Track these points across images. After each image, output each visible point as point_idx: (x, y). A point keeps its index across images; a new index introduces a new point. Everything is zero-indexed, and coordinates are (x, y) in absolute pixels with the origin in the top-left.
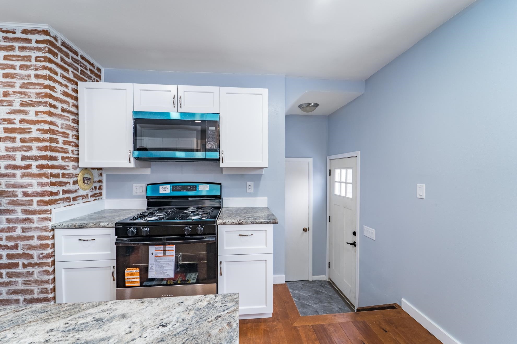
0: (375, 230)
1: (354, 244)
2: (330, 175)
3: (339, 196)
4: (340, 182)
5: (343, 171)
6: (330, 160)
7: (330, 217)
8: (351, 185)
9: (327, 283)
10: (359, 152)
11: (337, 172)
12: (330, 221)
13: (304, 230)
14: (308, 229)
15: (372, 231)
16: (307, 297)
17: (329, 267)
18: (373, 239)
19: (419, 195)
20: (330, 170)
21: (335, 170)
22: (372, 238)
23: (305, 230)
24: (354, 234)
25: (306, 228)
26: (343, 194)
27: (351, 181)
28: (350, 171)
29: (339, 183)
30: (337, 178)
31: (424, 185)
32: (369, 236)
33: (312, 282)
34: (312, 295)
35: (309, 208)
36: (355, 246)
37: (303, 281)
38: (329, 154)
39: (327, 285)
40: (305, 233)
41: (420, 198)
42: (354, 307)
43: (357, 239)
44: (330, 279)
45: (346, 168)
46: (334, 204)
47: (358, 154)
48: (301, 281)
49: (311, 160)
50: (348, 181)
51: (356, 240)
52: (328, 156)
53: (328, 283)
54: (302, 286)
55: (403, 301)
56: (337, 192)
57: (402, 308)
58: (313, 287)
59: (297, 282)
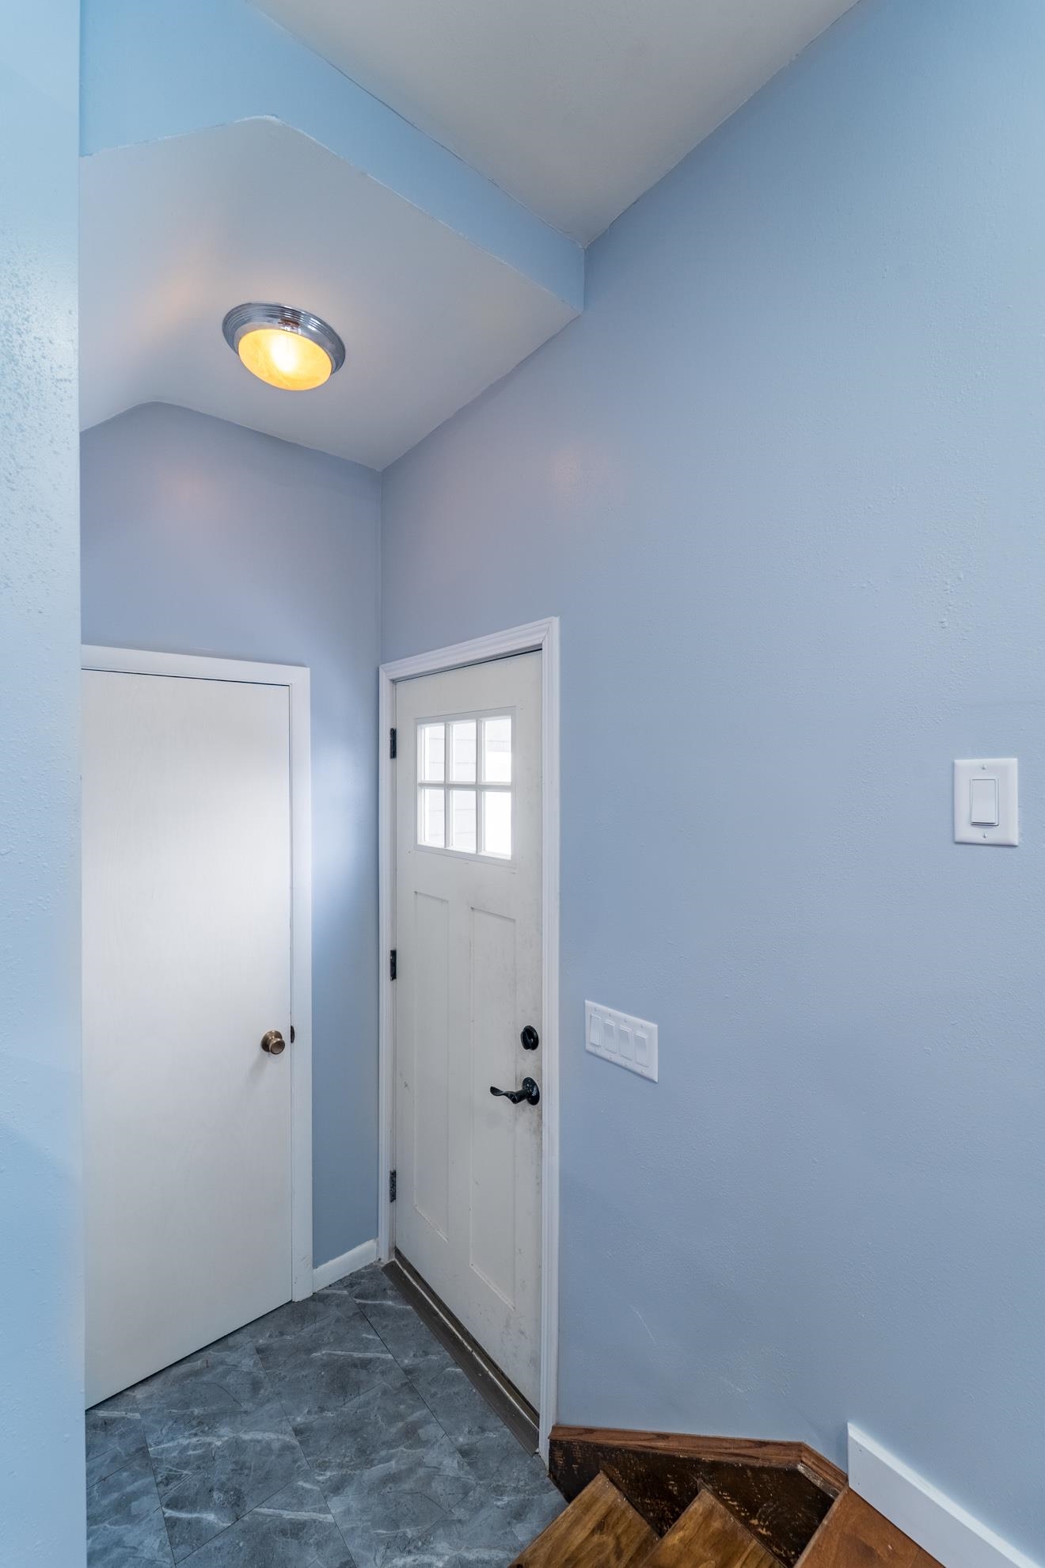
0: (654, 1026)
1: (529, 1094)
2: (393, 754)
3: (444, 853)
4: (447, 786)
5: (464, 730)
6: (394, 681)
7: (394, 953)
8: (507, 796)
9: (387, 1282)
10: (556, 621)
11: (430, 737)
12: (394, 976)
13: (265, 1045)
14: (286, 1038)
15: (640, 1033)
16: (287, 1448)
17: (393, 1197)
18: (646, 1073)
19: (975, 824)
20: (393, 733)
21: (419, 727)
22: (639, 1069)
23: (272, 1045)
24: (530, 1039)
25: (278, 1035)
26: (463, 843)
27: (506, 778)
28: (499, 729)
29: (442, 792)
30: (429, 768)
31: (1013, 762)
32: (615, 1058)
33: (311, 1305)
34: (315, 1420)
35: (291, 926)
36: (535, 1100)
37: (262, 1322)
38: (385, 655)
39: (385, 1297)
40: (273, 1062)
41: (983, 841)
42: (535, 1415)
43: (549, 1066)
44: (398, 1253)
45: (478, 714)
46: (416, 892)
47: (549, 632)
48: (253, 1325)
49: (300, 677)
50: (489, 777)
51: (540, 1069)
52: (382, 663)
53: (390, 1277)
54: (255, 1364)
55: (862, 1449)
56: (429, 834)
57: (851, 1485)
58: (315, 1350)
59: (231, 1340)
